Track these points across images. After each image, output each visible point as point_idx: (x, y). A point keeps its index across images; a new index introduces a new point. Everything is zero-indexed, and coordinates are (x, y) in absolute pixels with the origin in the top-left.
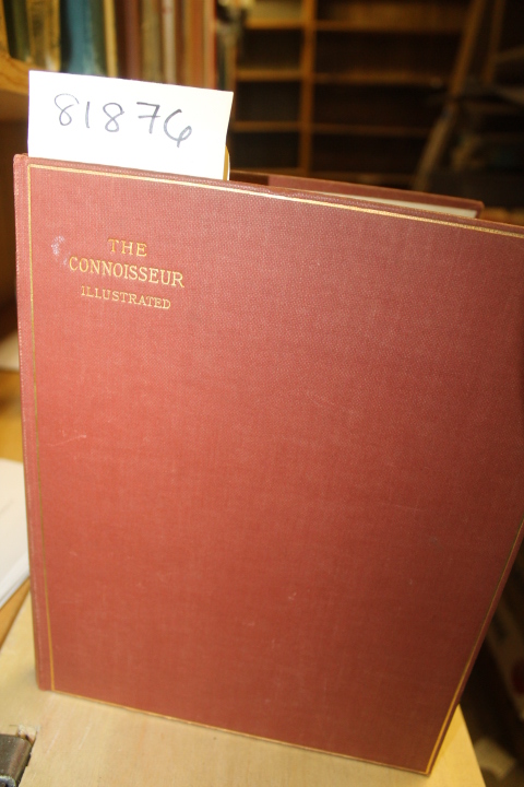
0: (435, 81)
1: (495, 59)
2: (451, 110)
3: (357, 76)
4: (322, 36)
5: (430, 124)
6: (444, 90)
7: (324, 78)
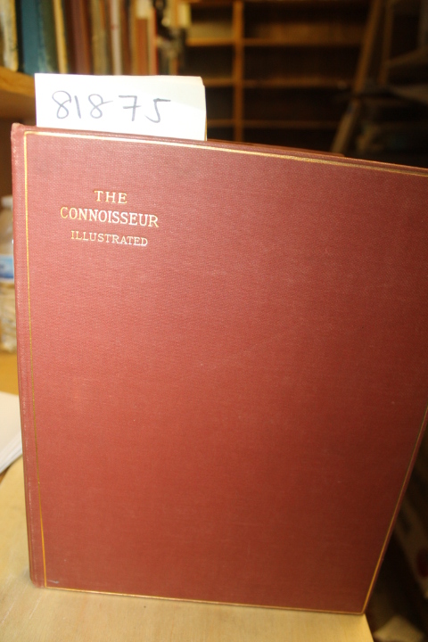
0: (341, 84)
1: (388, 64)
2: (355, 105)
3: (279, 82)
4: (248, 51)
5: (338, 118)
6: (349, 90)
7: (251, 83)
